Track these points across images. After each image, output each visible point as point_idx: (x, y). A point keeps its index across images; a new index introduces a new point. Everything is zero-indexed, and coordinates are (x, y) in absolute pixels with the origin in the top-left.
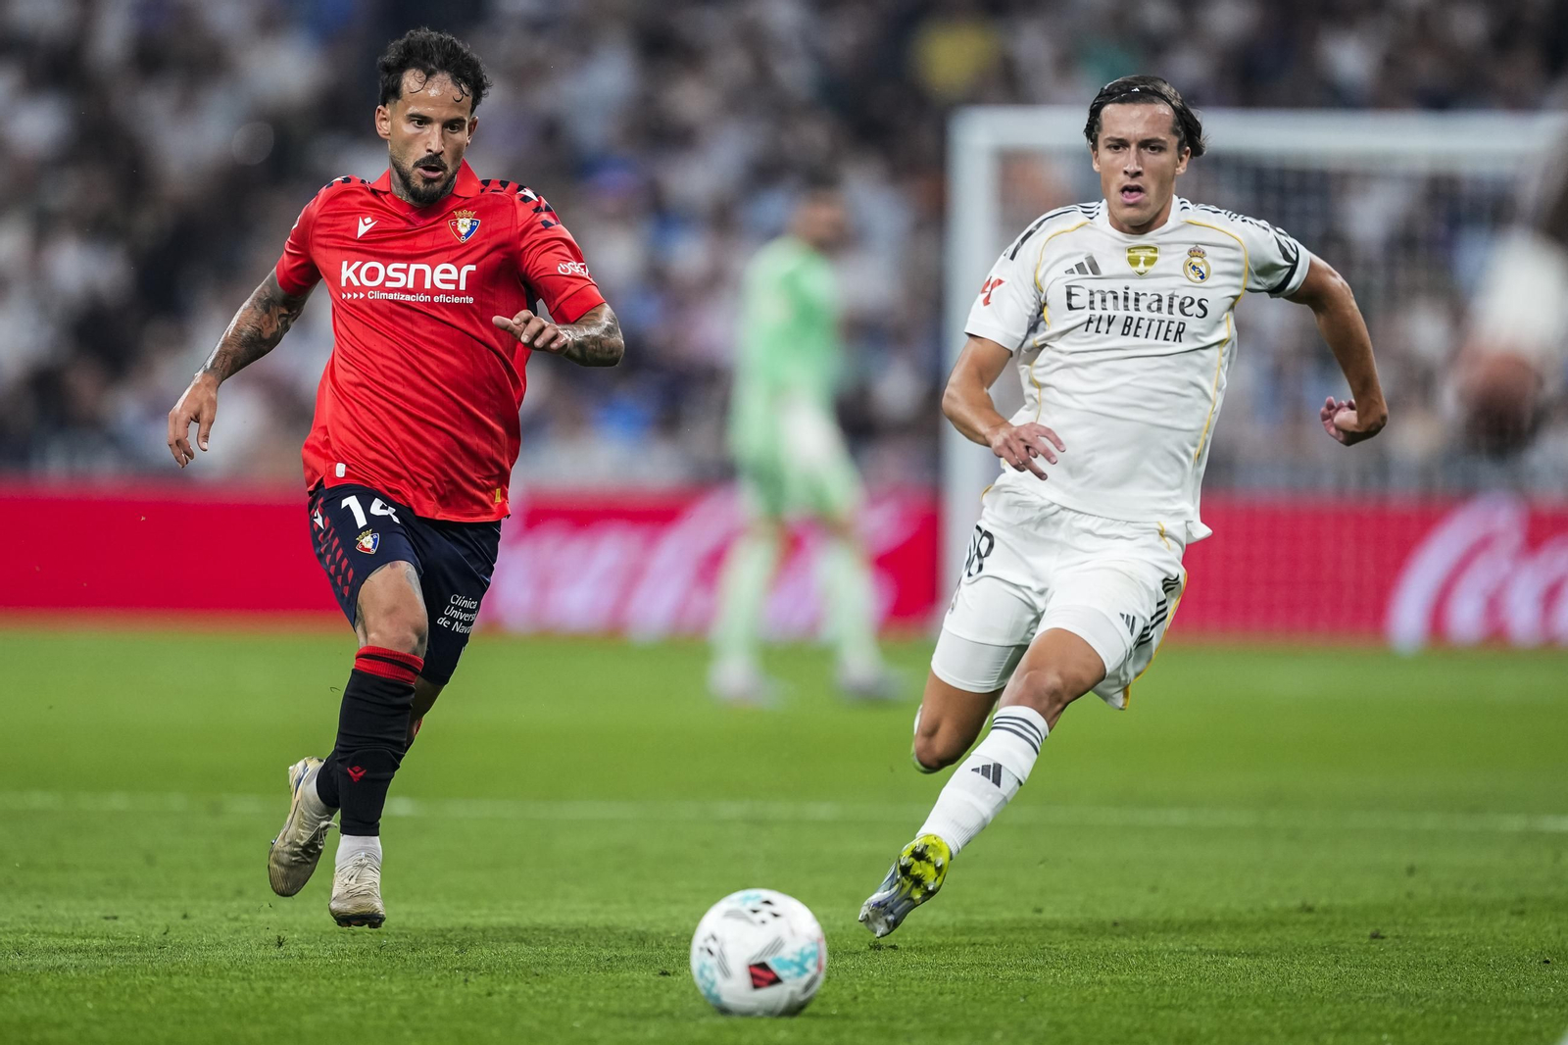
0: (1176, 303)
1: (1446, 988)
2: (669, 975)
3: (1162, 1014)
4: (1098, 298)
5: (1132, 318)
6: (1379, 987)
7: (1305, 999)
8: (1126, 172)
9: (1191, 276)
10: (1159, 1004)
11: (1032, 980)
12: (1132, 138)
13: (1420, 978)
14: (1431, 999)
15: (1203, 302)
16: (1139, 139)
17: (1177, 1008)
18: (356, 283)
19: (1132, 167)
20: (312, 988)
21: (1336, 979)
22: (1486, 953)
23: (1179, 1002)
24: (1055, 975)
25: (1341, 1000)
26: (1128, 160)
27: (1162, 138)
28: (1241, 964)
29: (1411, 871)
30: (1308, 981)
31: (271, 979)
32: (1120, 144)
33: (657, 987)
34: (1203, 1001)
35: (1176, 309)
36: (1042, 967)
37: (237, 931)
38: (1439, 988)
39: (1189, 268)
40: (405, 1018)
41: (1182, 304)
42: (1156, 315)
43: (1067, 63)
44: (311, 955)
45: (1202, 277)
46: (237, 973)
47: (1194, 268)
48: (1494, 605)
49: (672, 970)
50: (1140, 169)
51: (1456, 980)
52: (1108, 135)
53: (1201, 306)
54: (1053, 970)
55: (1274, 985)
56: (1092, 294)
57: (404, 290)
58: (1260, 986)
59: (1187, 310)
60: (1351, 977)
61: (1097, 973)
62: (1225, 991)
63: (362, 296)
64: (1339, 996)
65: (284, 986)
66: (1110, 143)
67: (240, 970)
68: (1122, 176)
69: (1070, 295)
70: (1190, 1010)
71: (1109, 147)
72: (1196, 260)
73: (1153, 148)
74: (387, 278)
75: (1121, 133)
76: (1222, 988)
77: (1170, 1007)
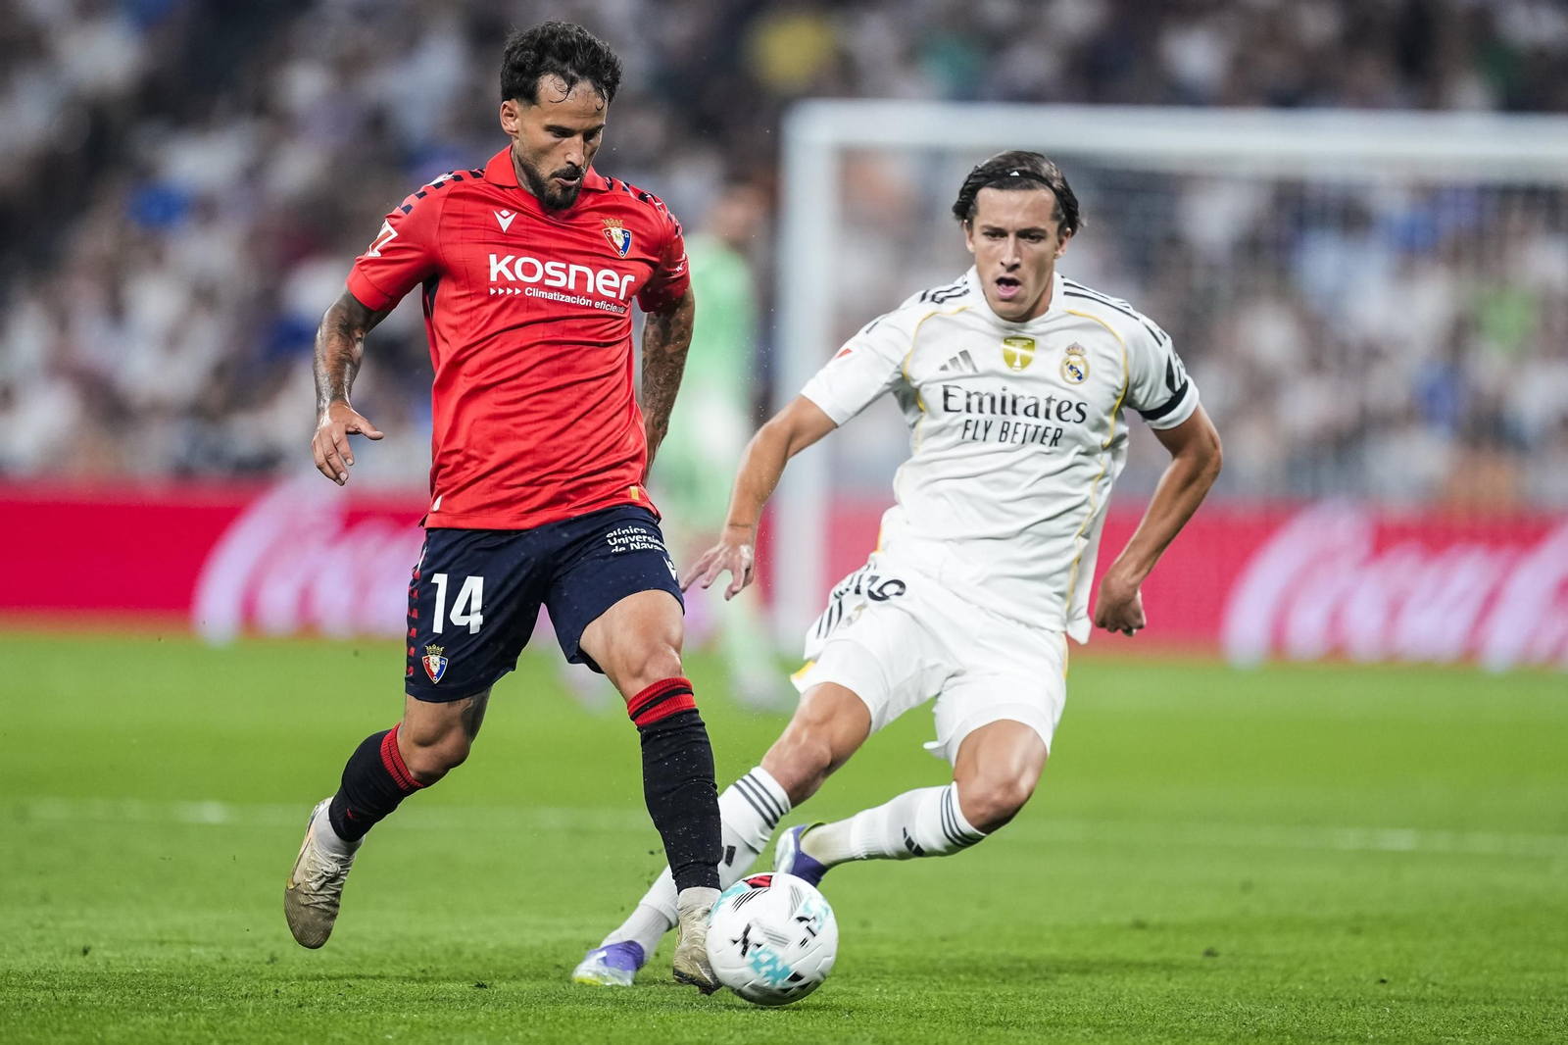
0: (1053, 407)
1: (1280, 1007)
2: (486, 987)
3: (990, 1031)
4: (975, 400)
5: (1008, 423)
6: (1212, 1005)
7: (1136, 1017)
8: (1002, 264)
9: (1068, 377)
10: (986, 1021)
11: (857, 995)
12: (1009, 228)
13: (1254, 997)
14: (1264, 1018)
15: (1082, 407)
16: (1018, 229)
17: (1006, 1025)
18: (511, 278)
19: (1009, 259)
20: (118, 998)
21: (1168, 997)
22: (1321, 971)
23: (1008, 1019)
24: (881, 990)
25: (1173, 1019)
26: (1006, 250)
27: (1042, 227)
28: (1071, 981)
29: (1246, 887)
30: (1139, 999)
31: (76, 988)
32: (997, 233)
33: (472, 1000)
34: (1032, 1018)
35: (1053, 414)
36: (867, 983)
37: (42, 938)
38: (1272, 1007)
39: (1066, 368)
40: (213, 1029)
41: (1059, 407)
42: (1033, 421)
43: (912, 55)
44: (117, 964)
45: (1080, 378)
46: (40, 982)
47: (1071, 368)
48: (1335, 619)
49: (489, 983)
50: (1017, 260)
51: (1291, 999)
52: (986, 222)
53: (1079, 410)
54: (879, 986)
55: (1105, 1003)
56: (969, 396)
57: (564, 291)
58: (1090, 1004)
59: (1064, 416)
60: (1183, 995)
61: (924, 989)
62: (1055, 1008)
63: (518, 291)
64: (1171, 1014)
65: (89, 995)
66: (986, 230)
67: (44, 979)
68: (998, 267)
69: (946, 395)
70: (1019, 1027)
71: (986, 234)
72: (1074, 359)
73: (1032, 238)
74: (546, 276)
75: (998, 221)
76: (1052, 1005)
77: (998, 1024)
